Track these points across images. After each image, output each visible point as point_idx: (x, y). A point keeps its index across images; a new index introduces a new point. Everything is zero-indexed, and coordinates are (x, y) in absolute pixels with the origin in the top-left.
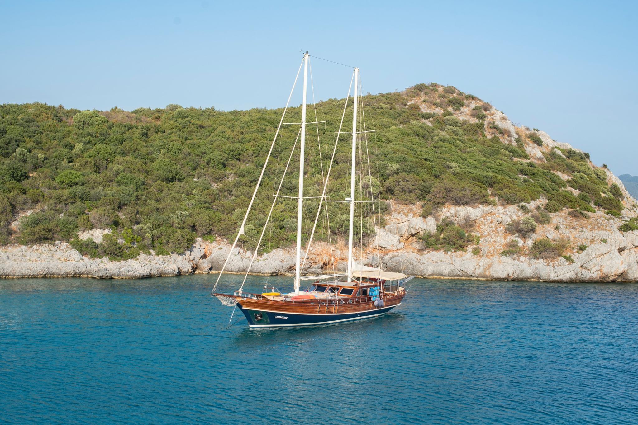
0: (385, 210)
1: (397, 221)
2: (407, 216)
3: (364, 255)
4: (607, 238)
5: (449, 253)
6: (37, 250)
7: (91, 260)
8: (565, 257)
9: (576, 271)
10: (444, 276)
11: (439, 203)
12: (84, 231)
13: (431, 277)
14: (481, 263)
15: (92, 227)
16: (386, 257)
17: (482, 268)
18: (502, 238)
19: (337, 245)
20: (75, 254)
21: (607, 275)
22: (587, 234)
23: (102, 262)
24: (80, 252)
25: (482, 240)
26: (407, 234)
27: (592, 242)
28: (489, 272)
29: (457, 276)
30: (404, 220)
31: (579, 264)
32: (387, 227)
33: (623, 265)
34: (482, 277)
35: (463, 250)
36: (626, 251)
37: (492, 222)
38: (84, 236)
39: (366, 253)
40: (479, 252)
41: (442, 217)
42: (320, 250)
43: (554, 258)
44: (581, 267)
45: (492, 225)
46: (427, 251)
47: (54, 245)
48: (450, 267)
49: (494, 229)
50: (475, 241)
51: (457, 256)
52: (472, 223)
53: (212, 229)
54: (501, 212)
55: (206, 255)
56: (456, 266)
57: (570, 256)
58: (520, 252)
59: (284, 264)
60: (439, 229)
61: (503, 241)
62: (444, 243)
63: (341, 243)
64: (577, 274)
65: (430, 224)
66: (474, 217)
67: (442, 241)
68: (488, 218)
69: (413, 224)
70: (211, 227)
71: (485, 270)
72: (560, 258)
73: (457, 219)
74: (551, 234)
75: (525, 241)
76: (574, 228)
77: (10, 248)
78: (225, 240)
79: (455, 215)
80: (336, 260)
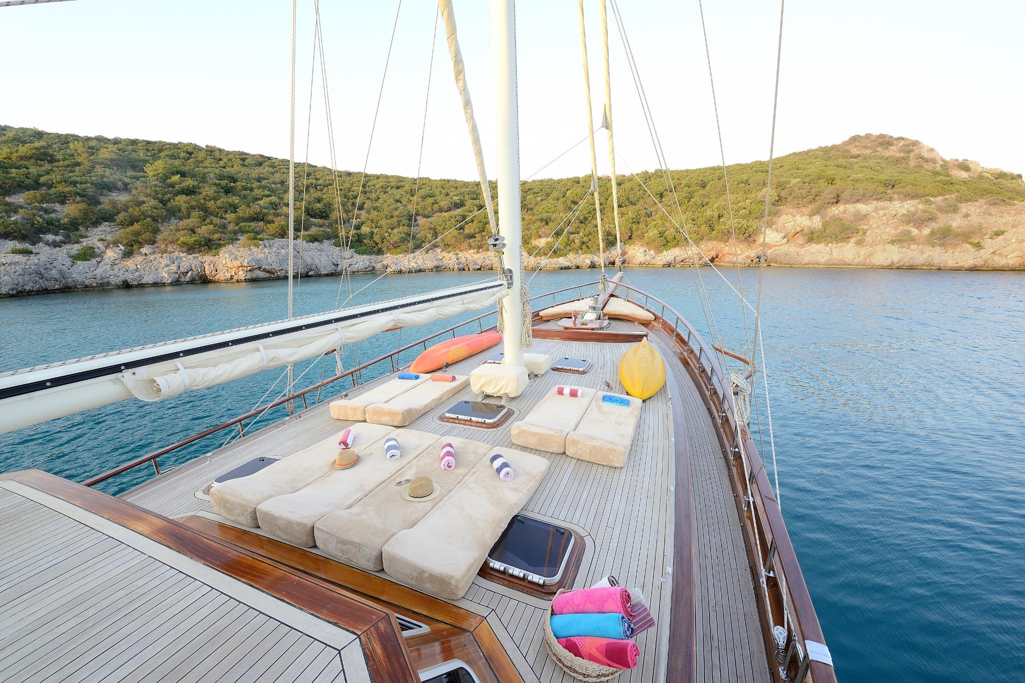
0: (777, 214)
1: (784, 222)
2: (795, 216)
3: (749, 250)
5: (830, 245)
7: (534, 258)
8: (971, 244)
9: (984, 257)
10: (819, 265)
11: (829, 203)
12: (535, 240)
13: (807, 266)
14: (863, 253)
15: (540, 237)
16: (769, 251)
17: (862, 257)
18: (893, 229)
20: (526, 255)
22: (1008, 218)
23: (540, 259)
25: (869, 232)
26: (793, 232)
27: (1014, 226)
28: (870, 260)
29: (833, 264)
30: (790, 220)
31: (991, 250)
32: (774, 226)
34: (861, 265)
35: (845, 242)
37: (885, 215)
39: (753, 247)
40: (862, 243)
41: (830, 215)
42: (711, 247)
43: (957, 245)
44: (993, 253)
45: (884, 218)
46: (808, 245)
48: (828, 257)
49: (885, 221)
51: (836, 247)
52: (862, 217)
53: (630, 236)
54: (898, 206)
55: (624, 254)
56: (834, 256)
57: (978, 243)
58: (913, 240)
59: (677, 258)
60: (825, 225)
61: (893, 231)
62: (827, 237)
63: (732, 241)
64: (986, 261)
65: (816, 222)
66: (864, 212)
67: (826, 235)
68: (880, 212)
69: (798, 222)
70: (630, 234)
71: (865, 259)
72: (964, 245)
73: (845, 215)
74: (956, 222)
75: (920, 231)
76: (990, 215)
77: (489, 253)
78: (640, 243)
79: (844, 212)
80: (724, 255)
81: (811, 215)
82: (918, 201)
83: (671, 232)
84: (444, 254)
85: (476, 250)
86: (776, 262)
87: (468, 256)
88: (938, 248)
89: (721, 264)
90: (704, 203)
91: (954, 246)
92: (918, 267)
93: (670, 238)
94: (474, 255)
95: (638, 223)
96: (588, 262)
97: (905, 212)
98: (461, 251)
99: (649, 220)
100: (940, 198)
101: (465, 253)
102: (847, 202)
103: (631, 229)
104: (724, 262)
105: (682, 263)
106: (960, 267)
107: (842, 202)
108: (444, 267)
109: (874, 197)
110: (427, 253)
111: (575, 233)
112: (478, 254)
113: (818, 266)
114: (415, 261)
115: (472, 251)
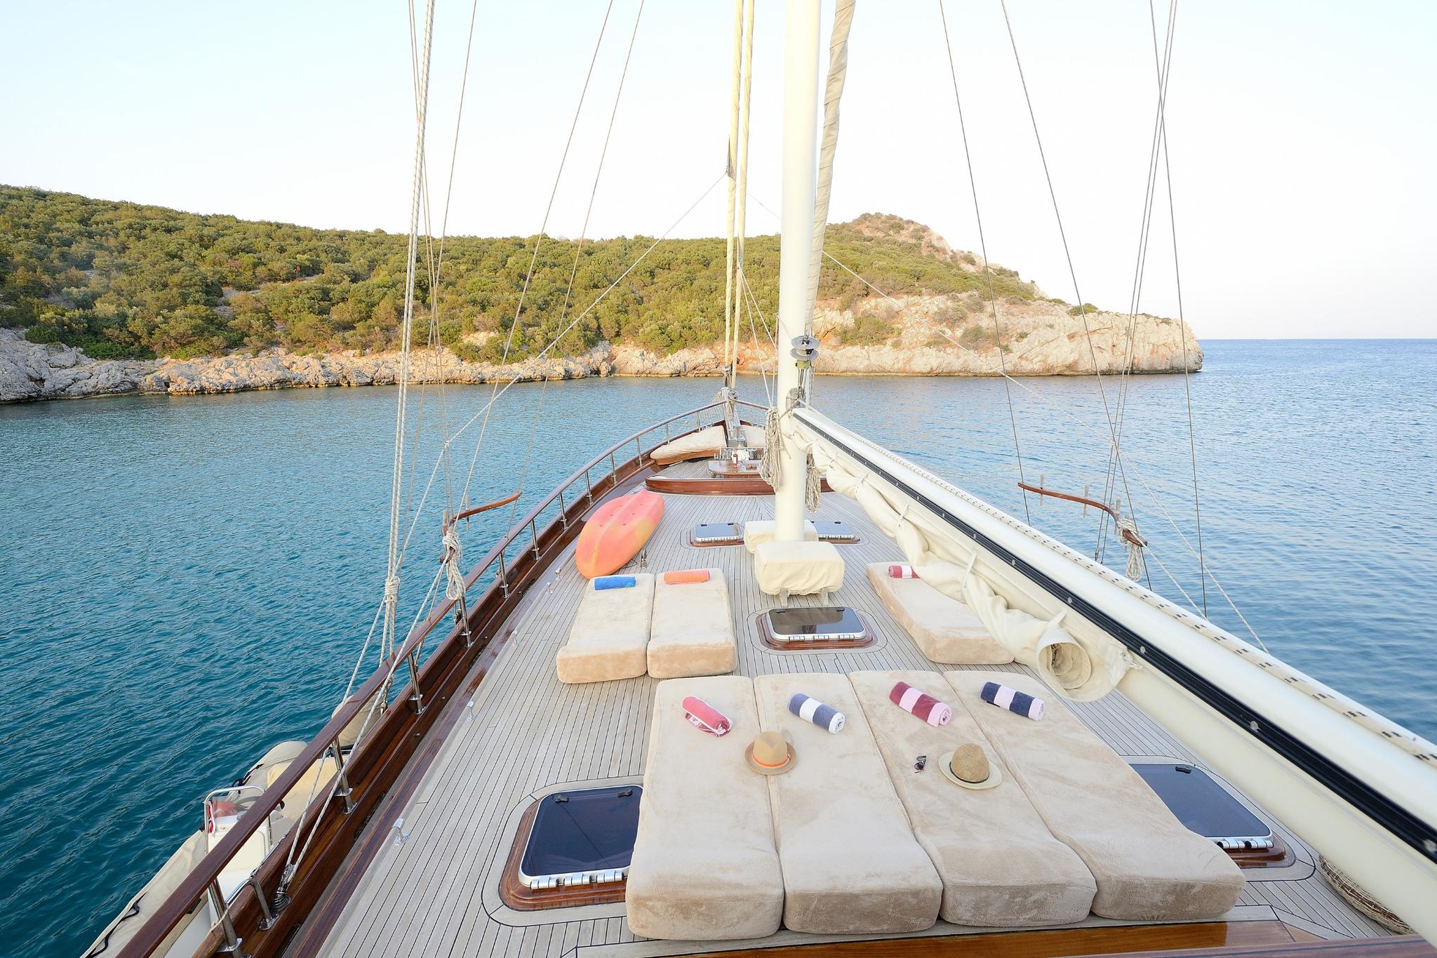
2: (824, 310)
4: (1054, 323)
5: (866, 347)
6: (415, 355)
7: (470, 365)
8: (999, 346)
9: (1013, 363)
10: (858, 372)
11: (859, 296)
12: (467, 334)
13: (845, 374)
14: (901, 357)
15: (476, 330)
17: (901, 362)
18: (927, 328)
19: (748, 344)
20: (453, 359)
21: (1052, 367)
22: (1028, 320)
23: (481, 366)
24: (460, 355)
25: (904, 332)
26: (824, 331)
27: (1035, 328)
28: (910, 366)
29: (872, 372)
30: (820, 315)
31: (1018, 354)
33: (1073, 354)
34: (902, 371)
35: (881, 344)
36: (1078, 338)
37: (917, 312)
38: (467, 340)
40: (899, 345)
41: (862, 310)
43: (989, 348)
44: (1020, 357)
45: (917, 315)
46: (842, 347)
47: (434, 350)
48: (866, 362)
49: (918, 320)
50: (896, 333)
51: (873, 351)
52: (894, 314)
53: (618, 332)
54: (928, 301)
55: (611, 358)
56: (872, 362)
57: (1007, 346)
58: (947, 342)
59: (688, 365)
60: (858, 323)
61: (928, 332)
62: (861, 337)
64: (1015, 366)
65: (848, 319)
66: (896, 308)
67: (860, 335)
68: (912, 309)
69: (828, 318)
70: (617, 330)
71: (905, 364)
72: (995, 348)
73: (877, 311)
74: (985, 322)
75: (953, 331)
76: (1013, 315)
77: (384, 355)
78: (633, 342)
79: (876, 307)
80: (746, 360)
81: (842, 309)
82: (945, 297)
83: (675, 328)
84: (294, 357)
85: (358, 351)
87: (343, 361)
88: (972, 352)
89: (744, 372)
90: (713, 288)
91: (986, 350)
92: (956, 374)
93: (675, 335)
94: (355, 360)
95: (626, 312)
96: (560, 370)
97: (936, 309)
98: (327, 352)
99: (641, 308)
100: (964, 295)
101: (336, 355)
102: (877, 295)
103: (618, 322)
104: (748, 370)
105: (695, 372)
106: (994, 373)
107: (872, 294)
108: (297, 380)
109: (905, 290)
110: (256, 355)
111: (534, 326)
112: (363, 358)
113: (856, 374)
114: (231, 370)
115: (351, 352)
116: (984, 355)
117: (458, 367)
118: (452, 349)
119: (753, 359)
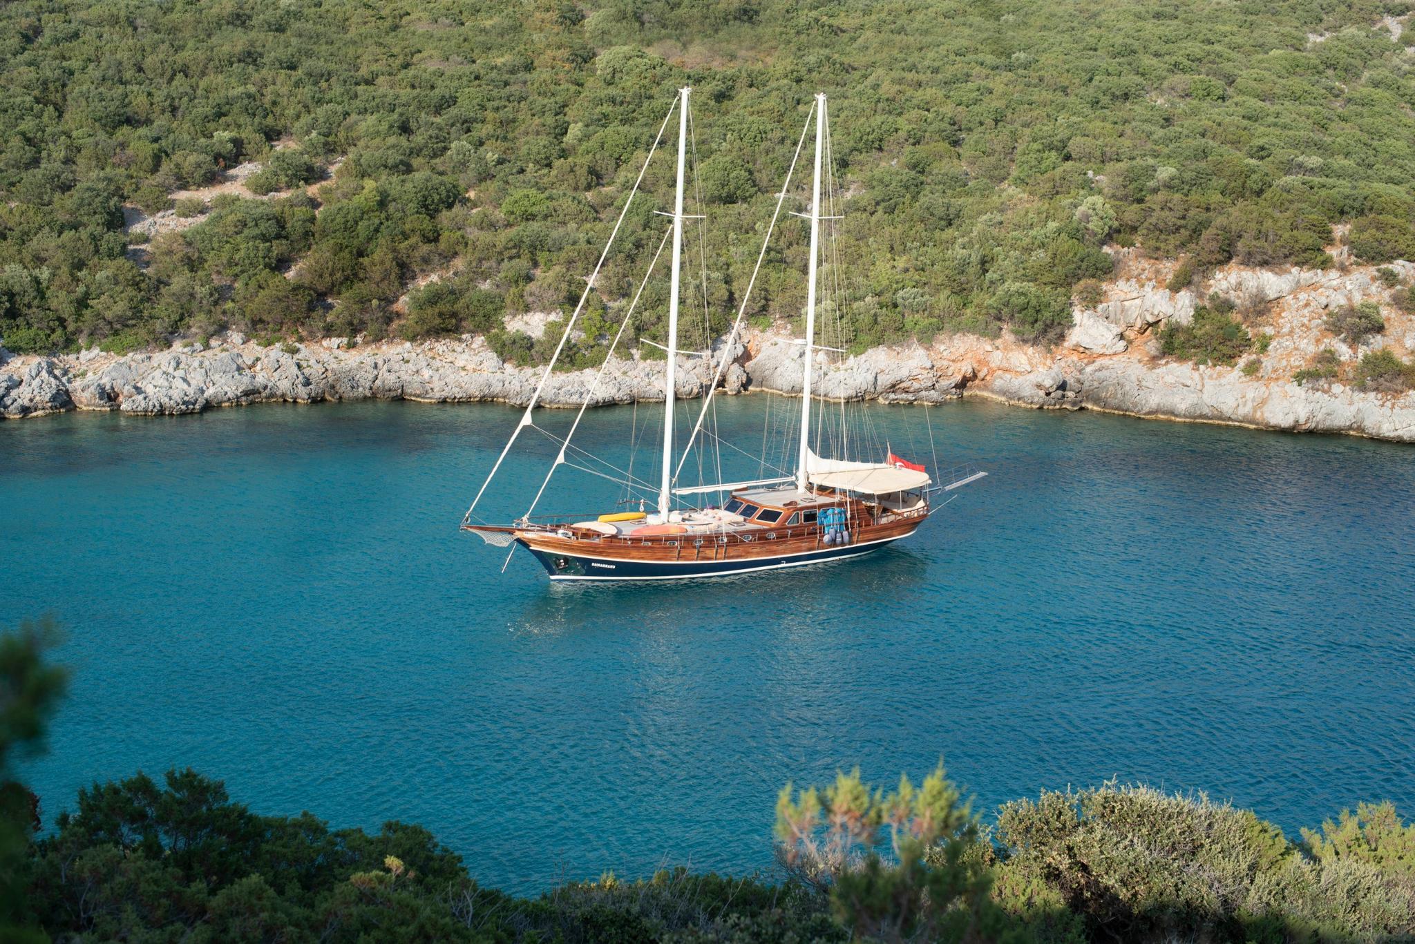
0: (1108, 270)
1: (1123, 296)
2: (1143, 286)
3: (1049, 362)
5: (1202, 367)
6: (431, 349)
10: (1176, 416)
11: (1210, 263)
12: (514, 316)
13: (1153, 417)
15: (527, 309)
16: (1089, 369)
17: (1249, 406)
18: (1313, 341)
19: (998, 342)
20: (491, 359)
23: (535, 374)
24: (500, 354)
25: (1274, 344)
26: (1139, 324)
28: (1263, 414)
29: (1201, 416)
30: (1135, 295)
32: (1100, 307)
34: (1250, 422)
35: (1229, 364)
37: (1307, 305)
38: (515, 325)
39: (1053, 359)
40: (1257, 370)
41: (1211, 291)
42: (962, 351)
45: (1306, 311)
46: (1163, 362)
47: (460, 340)
48: (1193, 399)
49: (1305, 321)
50: (1259, 345)
51: (1211, 377)
52: (1262, 307)
54: (1334, 283)
55: (748, 357)
56: (1205, 397)
58: (1338, 373)
60: (1200, 313)
61: (1310, 349)
63: (1007, 336)
65: (1181, 308)
66: (1273, 293)
69: (1148, 304)
71: (1255, 410)
75: (1352, 353)
77: (384, 348)
78: (789, 326)
79: (1238, 287)
80: (991, 372)
81: (1176, 286)
84: (254, 349)
85: (345, 340)
86: (1097, 401)
87: (325, 356)
88: (1372, 396)
91: (1395, 394)
94: (341, 354)
98: (301, 340)
101: (315, 347)
104: (993, 391)
108: (268, 391)
110: (207, 347)
112: (353, 352)
114: (180, 373)
115: (335, 341)
116: (1389, 404)
117: (499, 375)
118: (490, 340)
119: (1007, 370)
